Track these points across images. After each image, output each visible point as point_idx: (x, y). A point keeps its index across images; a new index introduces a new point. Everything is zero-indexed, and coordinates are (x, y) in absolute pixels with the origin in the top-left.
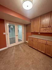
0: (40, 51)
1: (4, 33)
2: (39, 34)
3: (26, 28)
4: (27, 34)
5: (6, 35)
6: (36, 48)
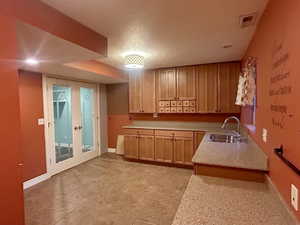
1: (41, 122)
5: (46, 126)
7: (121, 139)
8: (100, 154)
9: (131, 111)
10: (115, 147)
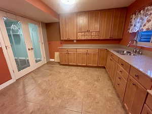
0: (81, 64)
2: (75, 42)
3: (45, 30)
4: (49, 44)
6: (74, 64)
7: (57, 54)
8: (46, 63)
9: (62, 39)
10: (54, 58)
